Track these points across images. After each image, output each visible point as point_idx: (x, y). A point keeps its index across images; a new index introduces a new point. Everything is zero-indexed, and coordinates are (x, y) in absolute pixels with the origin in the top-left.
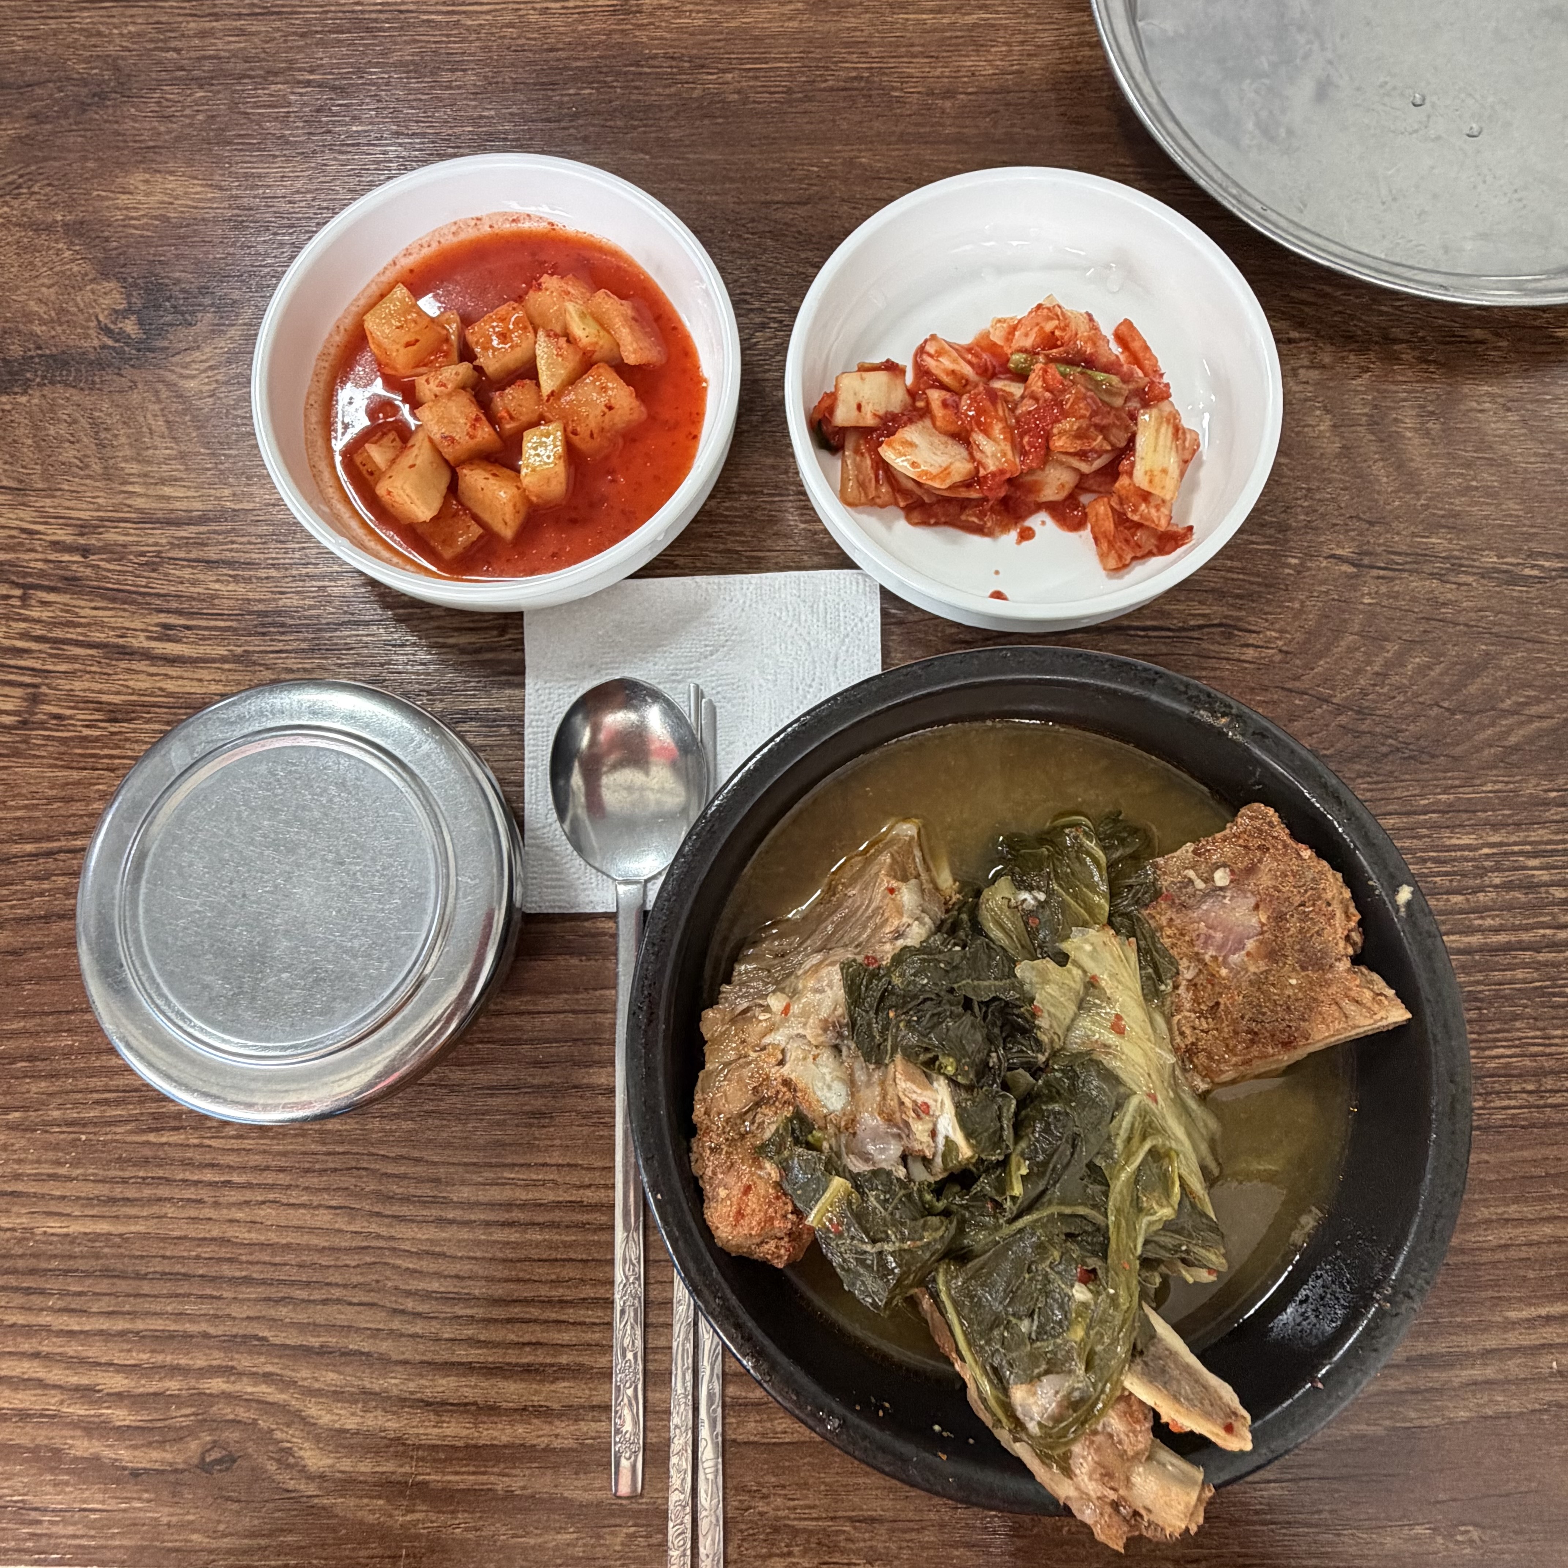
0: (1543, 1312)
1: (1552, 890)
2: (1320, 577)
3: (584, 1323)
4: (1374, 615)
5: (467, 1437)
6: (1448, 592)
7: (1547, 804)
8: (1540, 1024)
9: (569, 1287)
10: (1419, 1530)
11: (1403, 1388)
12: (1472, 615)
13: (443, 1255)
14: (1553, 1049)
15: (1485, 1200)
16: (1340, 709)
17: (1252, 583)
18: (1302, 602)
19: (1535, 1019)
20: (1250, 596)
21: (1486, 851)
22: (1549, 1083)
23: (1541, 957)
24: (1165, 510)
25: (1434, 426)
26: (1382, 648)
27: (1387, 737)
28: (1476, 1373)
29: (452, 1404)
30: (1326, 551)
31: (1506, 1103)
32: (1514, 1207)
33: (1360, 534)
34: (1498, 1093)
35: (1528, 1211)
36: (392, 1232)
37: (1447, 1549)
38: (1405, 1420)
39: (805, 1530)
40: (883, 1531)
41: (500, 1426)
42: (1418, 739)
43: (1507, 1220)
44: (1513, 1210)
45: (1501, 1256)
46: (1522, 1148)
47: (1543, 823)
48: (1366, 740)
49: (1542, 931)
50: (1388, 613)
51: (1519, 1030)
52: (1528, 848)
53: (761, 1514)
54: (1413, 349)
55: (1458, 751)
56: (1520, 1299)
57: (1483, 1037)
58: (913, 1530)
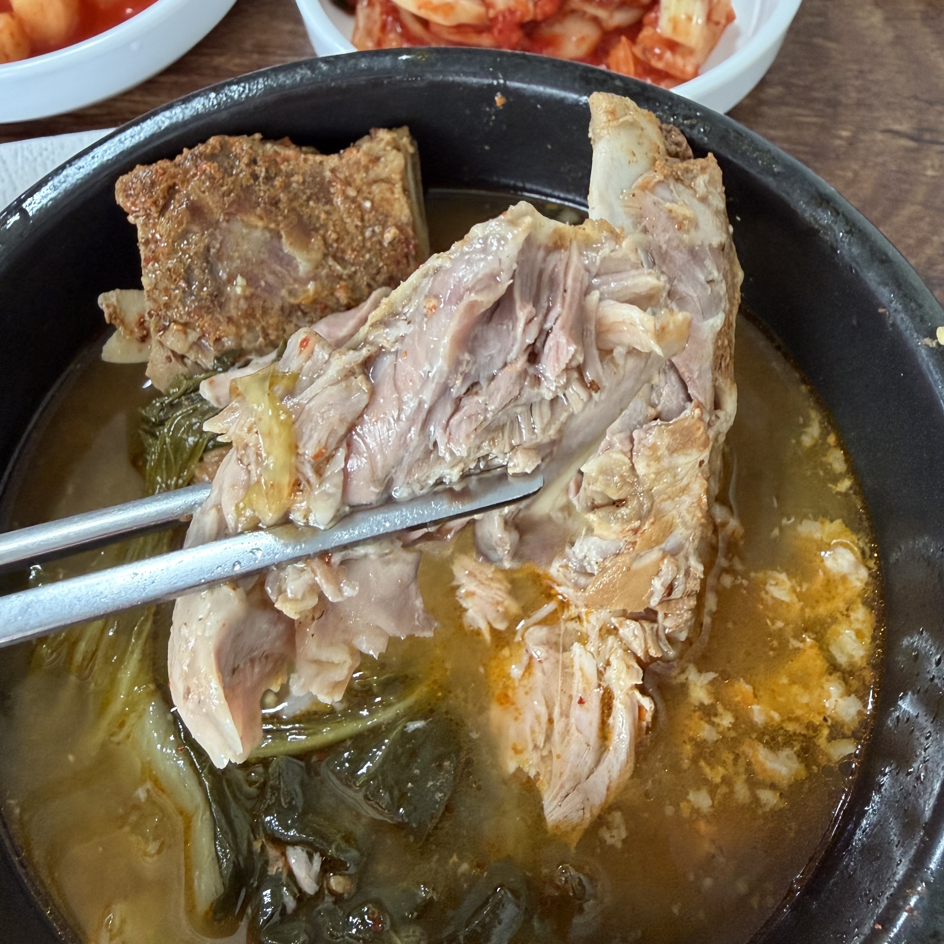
2: (875, 149)
4: (938, 187)
30: (882, 126)
33: (921, 112)
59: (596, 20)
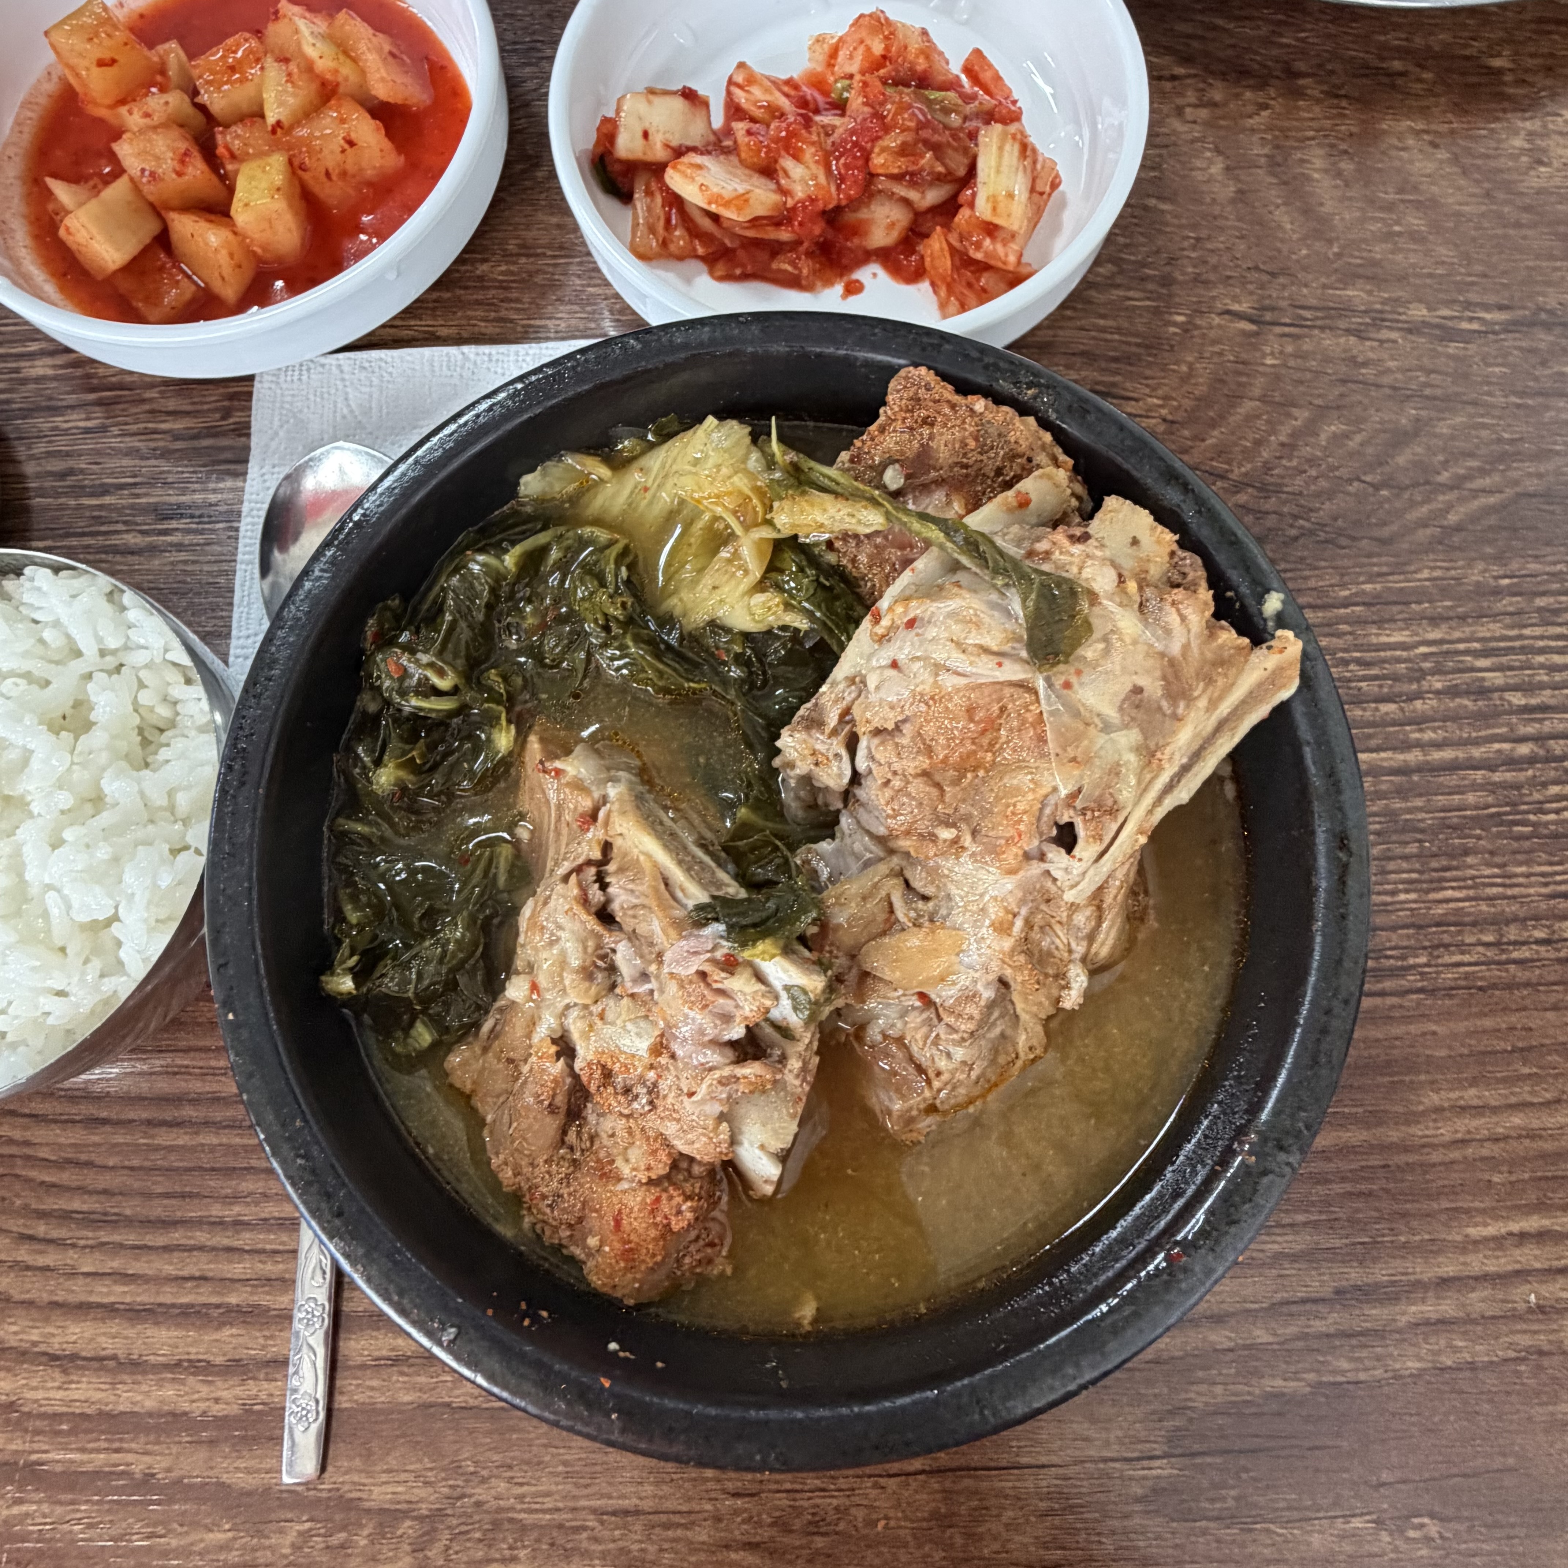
0: (1515, 1227)
1: (1508, 695)
2: (1212, 334)
3: (263, 1251)
4: (1278, 378)
5: (99, 1401)
6: (1365, 350)
7: (1497, 592)
8: (1498, 860)
9: (248, 1204)
10: (1357, 1523)
11: (1332, 1330)
12: (1399, 376)
13: (89, 1164)
14: (1516, 891)
15: (1432, 1082)
16: (1238, 487)
17: (1128, 344)
18: (1191, 366)
19: (1492, 853)
20: (1128, 359)
21: (1423, 649)
22: (1512, 933)
23: (1497, 777)
24: (1015, 246)
25: (1347, 166)
26: (1289, 415)
27: (1296, 517)
28: (1429, 1309)
29: (85, 1359)
30: (1219, 306)
31: (1457, 958)
32: (1473, 1092)
33: (1262, 287)
34: (1446, 946)
35: (1492, 1096)
36: (28, 1135)
37: (1396, 1550)
38: (1334, 1372)
39: (535, 1526)
40: (638, 1527)
41: (145, 1388)
42: (1336, 519)
43: (1463, 1108)
44: (1471, 1095)
45: (1455, 1155)
46: (1482, 1015)
47: (1494, 616)
48: (1271, 521)
49: (1497, 746)
50: (1297, 376)
51: (1471, 867)
52: (1476, 645)
53: (478, 1504)
54: (1321, 83)
55: (1385, 532)
56: (1483, 1212)
57: (1426, 877)
58: (679, 1525)
59: (906, 202)
